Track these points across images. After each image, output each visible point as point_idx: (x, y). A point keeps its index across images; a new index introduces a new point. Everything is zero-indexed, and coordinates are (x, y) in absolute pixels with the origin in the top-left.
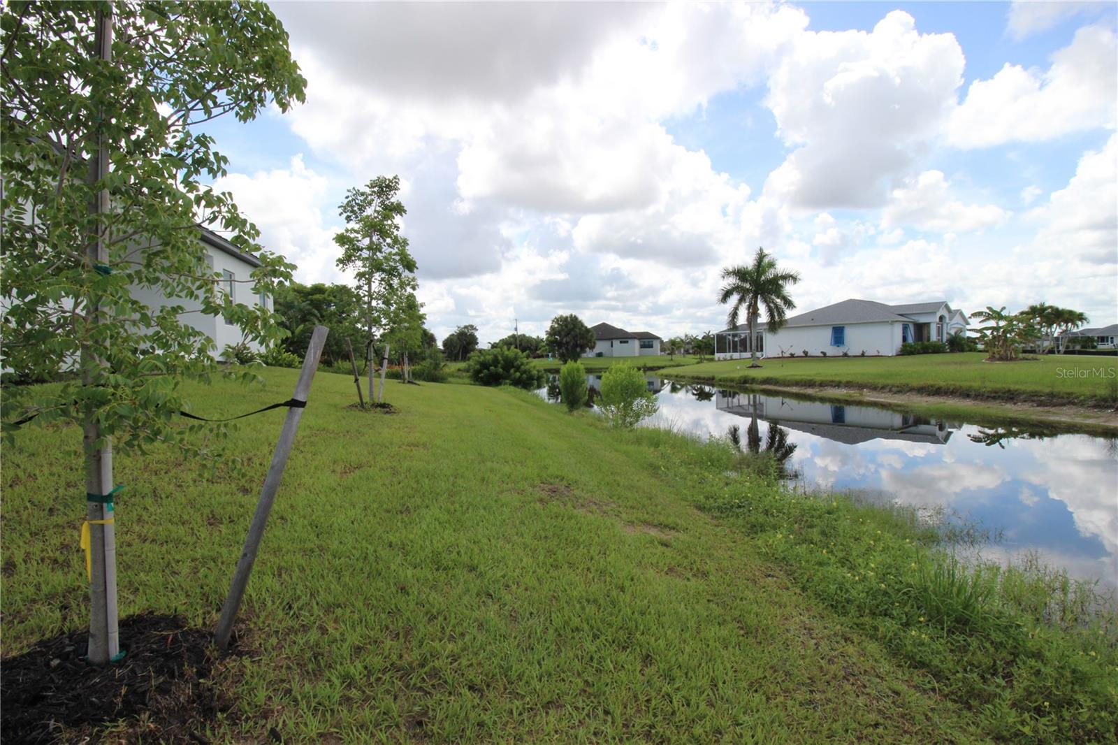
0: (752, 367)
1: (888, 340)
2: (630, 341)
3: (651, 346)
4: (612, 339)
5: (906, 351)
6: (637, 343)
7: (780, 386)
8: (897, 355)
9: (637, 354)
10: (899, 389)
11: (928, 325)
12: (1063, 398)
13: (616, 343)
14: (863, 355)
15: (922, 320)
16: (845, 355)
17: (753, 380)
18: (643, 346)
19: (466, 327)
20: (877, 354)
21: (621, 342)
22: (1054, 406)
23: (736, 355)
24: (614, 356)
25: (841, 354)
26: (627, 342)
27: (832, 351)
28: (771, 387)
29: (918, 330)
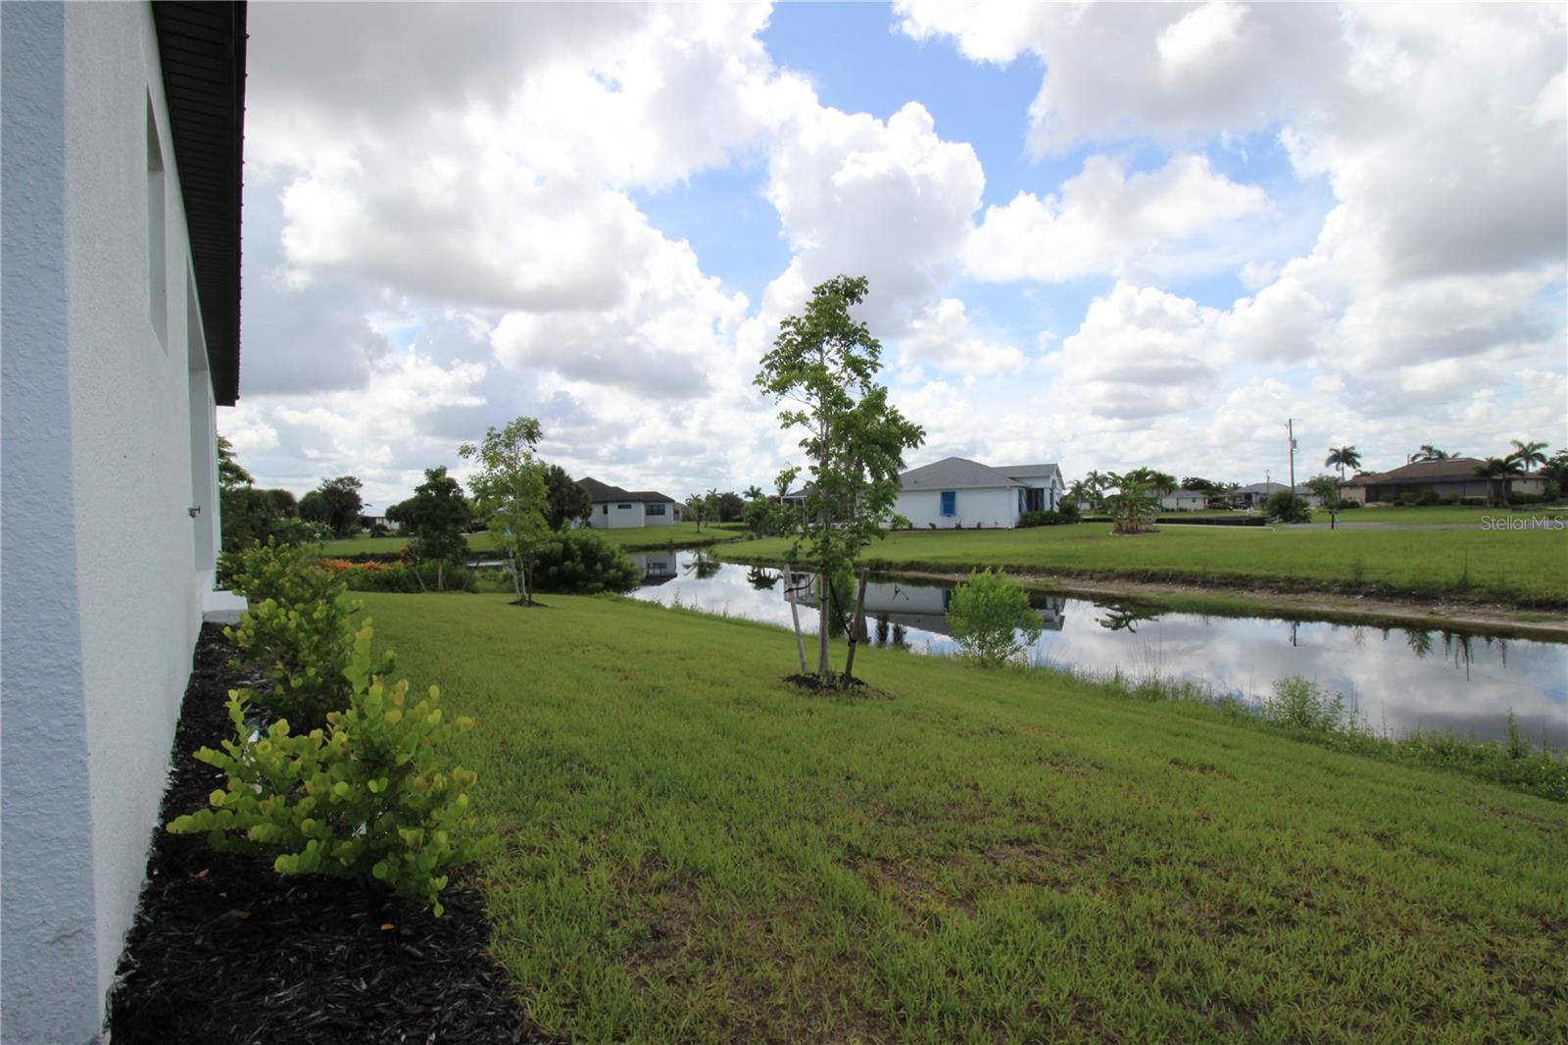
1: (1004, 510)
2: (634, 505)
3: (663, 513)
4: (607, 502)
5: (1025, 523)
6: (641, 508)
7: (931, 572)
8: (1017, 527)
9: (643, 525)
11: (1042, 490)
12: (1302, 583)
13: (612, 508)
14: (979, 528)
15: (1036, 485)
16: (959, 527)
17: (890, 565)
18: (649, 512)
19: (341, 481)
20: (994, 526)
21: (620, 507)
22: (1297, 593)
24: (610, 526)
25: (954, 526)
26: (629, 507)
27: (942, 522)
28: (920, 574)
29: (1033, 498)
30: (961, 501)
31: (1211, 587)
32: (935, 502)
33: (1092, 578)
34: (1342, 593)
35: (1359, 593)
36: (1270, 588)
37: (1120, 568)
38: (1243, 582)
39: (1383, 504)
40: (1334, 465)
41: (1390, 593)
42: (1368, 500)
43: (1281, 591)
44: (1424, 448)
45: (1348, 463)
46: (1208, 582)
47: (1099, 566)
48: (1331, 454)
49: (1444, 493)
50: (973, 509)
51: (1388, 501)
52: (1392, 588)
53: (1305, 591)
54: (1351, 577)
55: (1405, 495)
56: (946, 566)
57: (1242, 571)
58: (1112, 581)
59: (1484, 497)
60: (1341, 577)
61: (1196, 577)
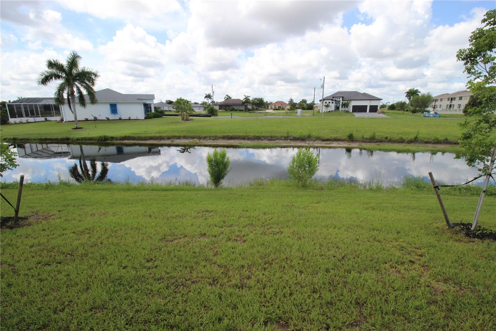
0: (76, 128)
1: (139, 112)
8: (146, 119)
10: (214, 138)
14: (130, 119)
15: (148, 102)
16: (120, 119)
20: (136, 118)
23: (31, 119)
25: (118, 118)
27: (112, 117)
28: (132, 142)
29: (147, 107)
30: (120, 108)
31: (251, 140)
32: (108, 108)
33: (210, 139)
34: (285, 140)
35: (288, 139)
36: (266, 139)
37: (219, 135)
38: (258, 138)
39: (223, 110)
40: (206, 98)
41: (295, 139)
42: (219, 109)
43: (270, 140)
44: (226, 95)
45: (209, 98)
46: (249, 138)
47: (212, 135)
48: (205, 95)
49: (236, 108)
50: (124, 111)
51: (224, 109)
52: (295, 138)
53: (275, 140)
54: (286, 135)
55: (227, 108)
56: (145, 138)
57: (257, 135)
58: (218, 140)
59: (243, 109)
60: (283, 135)
61: (245, 137)
